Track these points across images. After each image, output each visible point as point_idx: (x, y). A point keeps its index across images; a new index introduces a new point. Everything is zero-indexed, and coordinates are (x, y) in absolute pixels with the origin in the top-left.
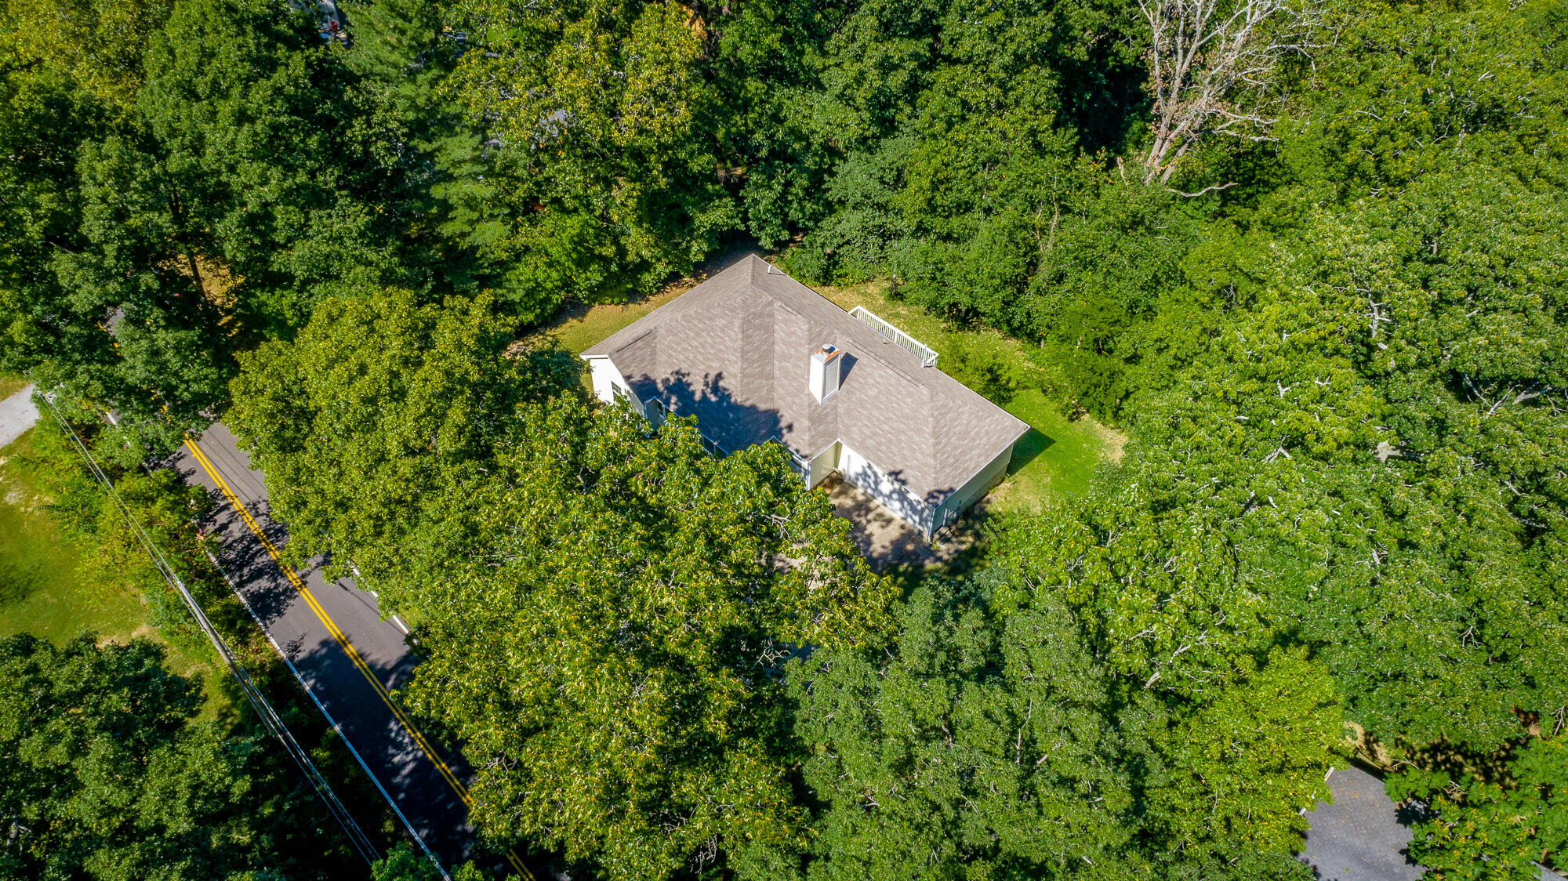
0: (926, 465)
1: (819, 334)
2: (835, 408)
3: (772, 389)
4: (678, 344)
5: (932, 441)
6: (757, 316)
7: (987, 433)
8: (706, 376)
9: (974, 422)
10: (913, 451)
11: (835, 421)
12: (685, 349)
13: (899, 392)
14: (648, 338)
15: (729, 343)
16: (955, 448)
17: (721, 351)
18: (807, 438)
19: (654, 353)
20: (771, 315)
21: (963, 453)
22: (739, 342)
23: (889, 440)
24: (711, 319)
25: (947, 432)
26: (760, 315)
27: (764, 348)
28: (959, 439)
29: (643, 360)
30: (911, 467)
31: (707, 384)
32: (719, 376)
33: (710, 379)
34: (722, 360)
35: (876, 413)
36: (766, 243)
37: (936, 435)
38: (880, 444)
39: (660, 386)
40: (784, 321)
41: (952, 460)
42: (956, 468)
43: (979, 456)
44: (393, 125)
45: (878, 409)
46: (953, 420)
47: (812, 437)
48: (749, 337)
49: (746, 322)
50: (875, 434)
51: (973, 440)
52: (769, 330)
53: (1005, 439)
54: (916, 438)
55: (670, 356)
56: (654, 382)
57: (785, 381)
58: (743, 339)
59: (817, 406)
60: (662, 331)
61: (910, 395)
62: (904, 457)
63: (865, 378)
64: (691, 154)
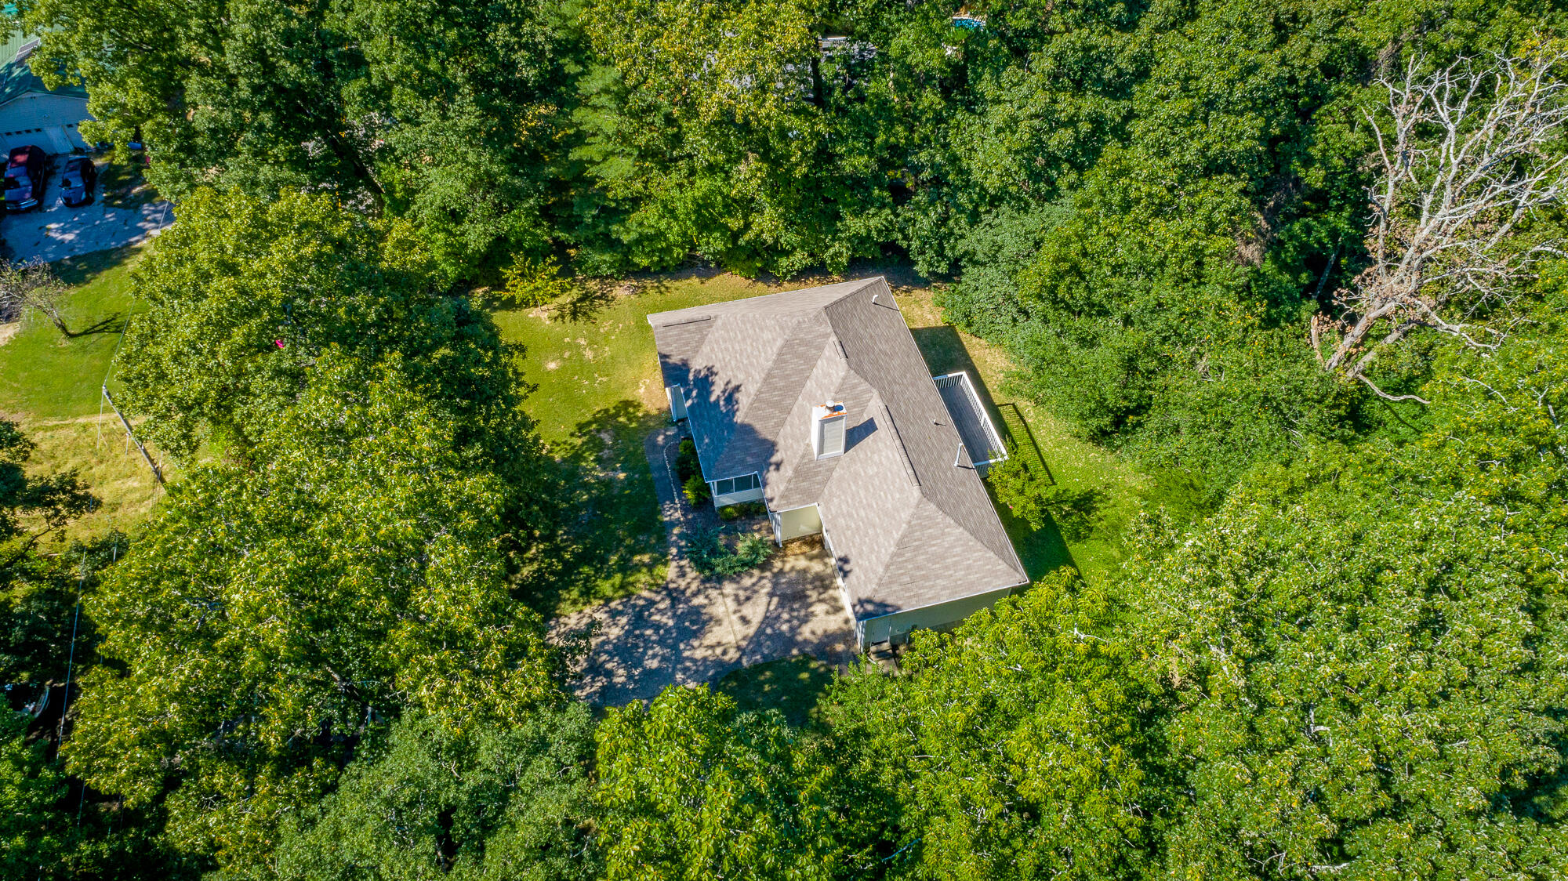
0: (875, 572)
1: (854, 387)
2: (831, 470)
3: (781, 424)
4: (725, 341)
5: (893, 549)
6: (803, 343)
7: (969, 567)
8: (728, 383)
9: (958, 550)
10: (872, 550)
11: (824, 483)
12: (727, 349)
13: (893, 483)
14: (704, 325)
15: (762, 360)
16: (919, 568)
17: (751, 364)
18: (782, 488)
19: (701, 341)
20: (821, 348)
21: (925, 578)
22: (770, 363)
23: (858, 528)
24: (762, 329)
25: (917, 548)
26: (808, 344)
27: (795, 378)
28: (929, 560)
29: (687, 344)
30: (860, 566)
31: (724, 392)
32: (737, 388)
33: (730, 386)
34: (748, 374)
35: (862, 493)
36: (922, 269)
37: (901, 545)
38: (848, 527)
39: (691, 377)
40: (829, 360)
41: (907, 579)
42: (908, 590)
43: (944, 588)
44: (540, 38)
45: (867, 490)
46: (932, 537)
47: (787, 489)
48: (785, 362)
49: (788, 344)
50: (850, 515)
51: (947, 568)
52: (811, 363)
53: (988, 584)
54: (881, 539)
55: (712, 350)
56: (688, 371)
57: (797, 421)
58: (775, 362)
59: (811, 461)
60: (719, 322)
61: (902, 491)
62: (860, 554)
63: (873, 453)
64: (850, 152)
